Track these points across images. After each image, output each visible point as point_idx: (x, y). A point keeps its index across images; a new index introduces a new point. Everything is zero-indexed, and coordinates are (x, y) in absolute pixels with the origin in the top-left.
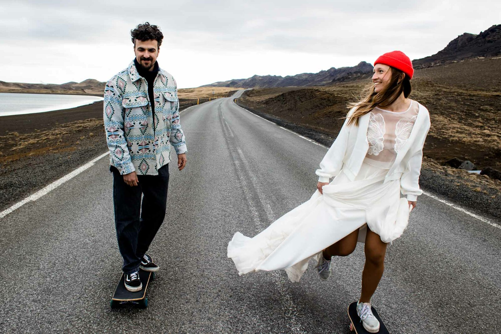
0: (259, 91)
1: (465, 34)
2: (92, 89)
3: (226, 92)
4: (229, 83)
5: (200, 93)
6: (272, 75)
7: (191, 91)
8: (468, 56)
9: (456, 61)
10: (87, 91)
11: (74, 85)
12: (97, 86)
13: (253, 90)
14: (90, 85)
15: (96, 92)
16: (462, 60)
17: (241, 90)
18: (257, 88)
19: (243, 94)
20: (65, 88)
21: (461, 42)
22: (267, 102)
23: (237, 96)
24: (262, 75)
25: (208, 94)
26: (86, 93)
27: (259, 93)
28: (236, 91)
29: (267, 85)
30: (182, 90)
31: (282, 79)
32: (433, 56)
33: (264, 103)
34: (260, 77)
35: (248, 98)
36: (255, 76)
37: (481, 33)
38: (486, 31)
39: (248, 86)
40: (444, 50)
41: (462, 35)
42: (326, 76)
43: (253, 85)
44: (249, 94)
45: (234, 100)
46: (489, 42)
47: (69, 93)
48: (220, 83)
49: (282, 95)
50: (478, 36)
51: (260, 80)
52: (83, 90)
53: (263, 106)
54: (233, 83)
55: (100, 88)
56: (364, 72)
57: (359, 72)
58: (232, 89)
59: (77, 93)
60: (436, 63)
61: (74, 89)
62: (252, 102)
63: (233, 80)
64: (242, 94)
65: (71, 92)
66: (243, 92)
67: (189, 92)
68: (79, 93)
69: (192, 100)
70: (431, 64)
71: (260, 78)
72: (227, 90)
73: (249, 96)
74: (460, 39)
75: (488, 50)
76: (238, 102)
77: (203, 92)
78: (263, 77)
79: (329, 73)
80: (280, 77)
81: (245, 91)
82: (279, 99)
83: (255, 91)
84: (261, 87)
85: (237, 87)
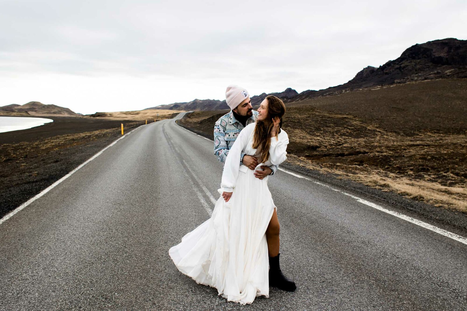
0: (199, 114)
1: (369, 67)
2: (36, 111)
4: (172, 106)
5: (146, 115)
6: (211, 99)
7: (137, 113)
8: (371, 85)
9: (361, 89)
10: (30, 113)
11: (16, 108)
12: (41, 108)
13: (193, 113)
14: (34, 107)
15: (41, 114)
16: (366, 88)
17: (183, 113)
18: (198, 110)
19: (185, 116)
20: (7, 110)
21: (366, 73)
22: (201, 123)
23: (179, 118)
24: (202, 99)
25: (153, 116)
26: (30, 115)
27: (198, 115)
28: (178, 113)
29: (207, 108)
30: (128, 113)
31: (220, 103)
32: (345, 84)
33: (199, 124)
34: (200, 100)
35: (188, 119)
36: (196, 100)
37: (380, 66)
38: (384, 65)
39: (189, 109)
40: (353, 80)
41: (366, 68)
42: (259, 100)
43: (194, 108)
44: (190, 116)
45: (176, 121)
46: (386, 74)
47: (13, 115)
48: (164, 106)
49: (213, 117)
50: (378, 69)
51: (200, 103)
52: (27, 112)
53: (198, 125)
54: (176, 106)
55: (45, 110)
56: (289, 97)
57: (285, 97)
58: (175, 112)
59: (21, 115)
60: (346, 91)
61: (17, 111)
62: (191, 123)
63: (176, 103)
64: (183, 116)
65: (15, 114)
67: (135, 114)
68: (22, 115)
69: (138, 121)
70: (343, 92)
71: (201, 102)
72: (171, 112)
73: (190, 118)
74: (364, 71)
75: (385, 81)
76: (180, 123)
77: (148, 114)
78: (203, 101)
79: (261, 97)
80: (218, 101)
81: (186, 114)
82: (209, 120)
83: (195, 113)
84: (201, 109)
85: (179, 110)
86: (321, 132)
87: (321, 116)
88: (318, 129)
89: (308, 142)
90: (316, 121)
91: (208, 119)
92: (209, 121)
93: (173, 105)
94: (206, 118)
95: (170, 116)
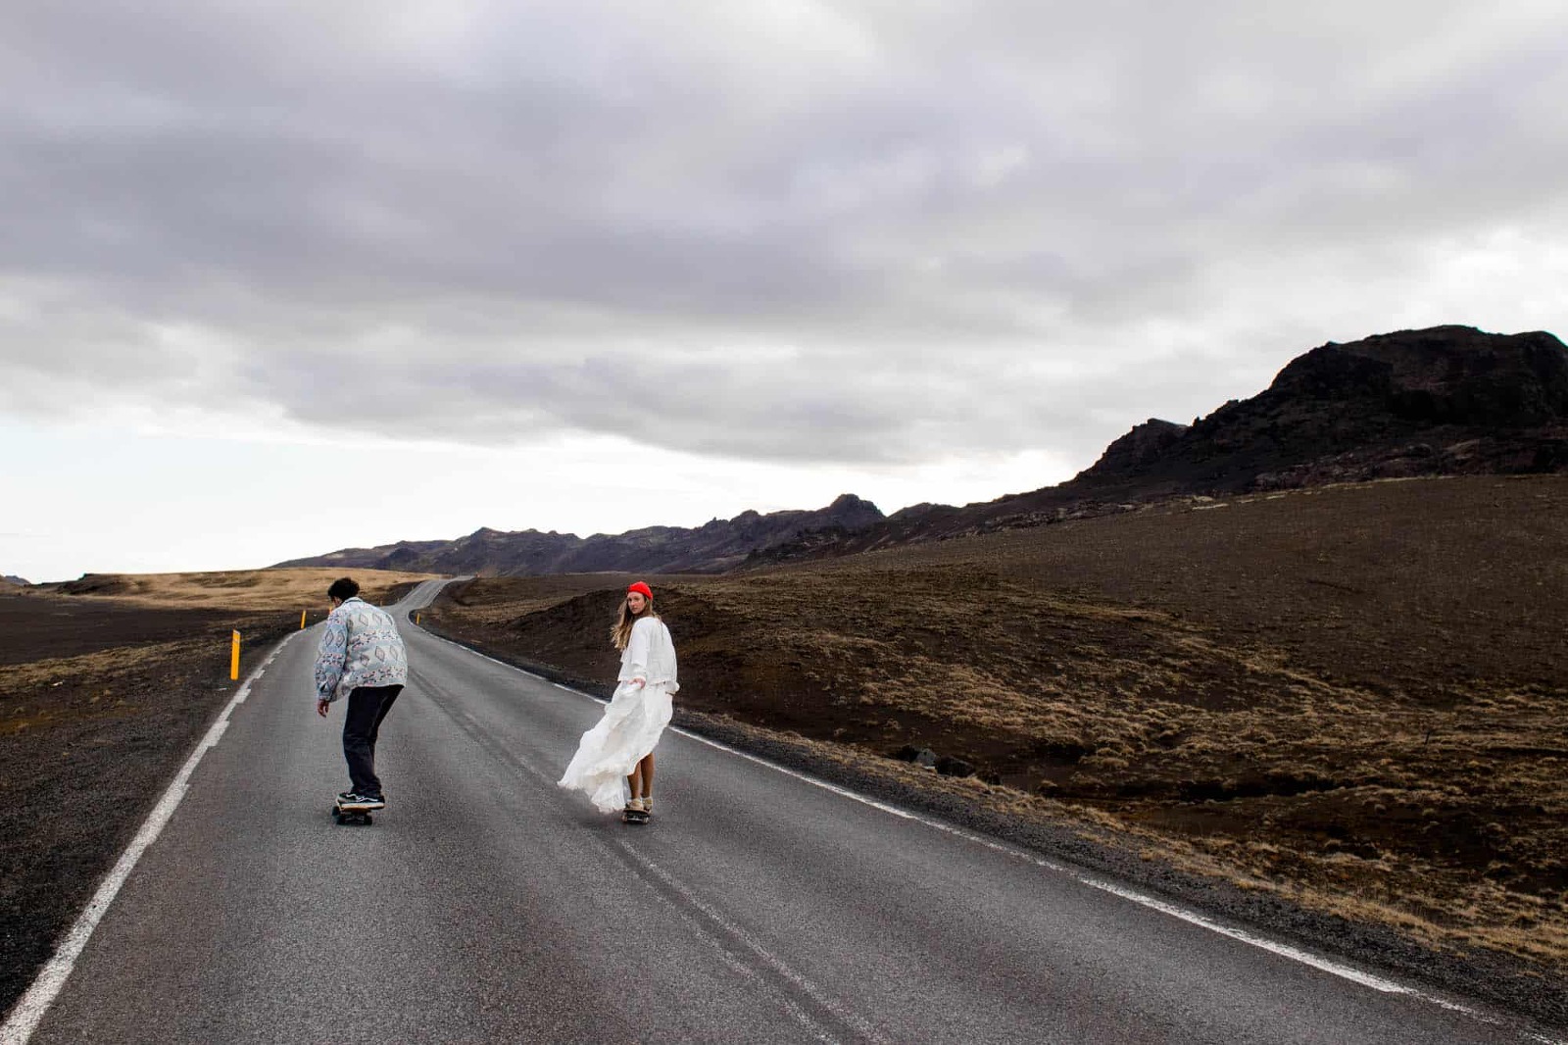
0: (498, 587)
1: (1152, 422)
3: (380, 589)
4: (387, 553)
5: (283, 589)
6: (544, 529)
7: (247, 579)
8: (1167, 491)
9: (1130, 506)
13: (475, 582)
16: (1148, 502)
17: (434, 582)
18: (488, 574)
19: (441, 594)
21: (1143, 447)
22: (524, 624)
23: (417, 601)
24: (506, 530)
25: (312, 594)
27: (495, 593)
28: (416, 585)
29: (524, 565)
30: (213, 577)
31: (579, 546)
32: (1062, 485)
33: (513, 629)
34: (501, 535)
35: (457, 609)
36: (484, 531)
37: (1197, 421)
38: (1209, 417)
39: (456, 569)
40: (1093, 469)
41: (1143, 426)
42: (729, 539)
43: (475, 565)
44: (462, 596)
45: (412, 616)
46: (1223, 449)
48: (355, 556)
49: (573, 603)
50: (1189, 430)
51: (499, 544)
53: (513, 636)
54: (403, 555)
56: (850, 531)
57: (835, 530)
58: (401, 577)
60: (1071, 511)
62: (476, 624)
63: (403, 543)
64: (433, 596)
66: (441, 588)
67: (242, 585)
69: (257, 613)
70: (1058, 513)
71: (502, 540)
72: (385, 579)
73: (462, 604)
74: (1137, 436)
75: (1220, 475)
76: (425, 620)
77: (292, 586)
78: (512, 535)
79: (737, 529)
80: (572, 537)
81: (447, 586)
82: (560, 615)
83: (484, 585)
84: (503, 570)
85: (414, 570)
86: (1058, 678)
87: (1036, 611)
88: (1043, 667)
89: (1028, 723)
90: (1027, 630)
91: (553, 610)
92: (561, 620)
93: (393, 550)
94: (541, 604)
95: (381, 593)
